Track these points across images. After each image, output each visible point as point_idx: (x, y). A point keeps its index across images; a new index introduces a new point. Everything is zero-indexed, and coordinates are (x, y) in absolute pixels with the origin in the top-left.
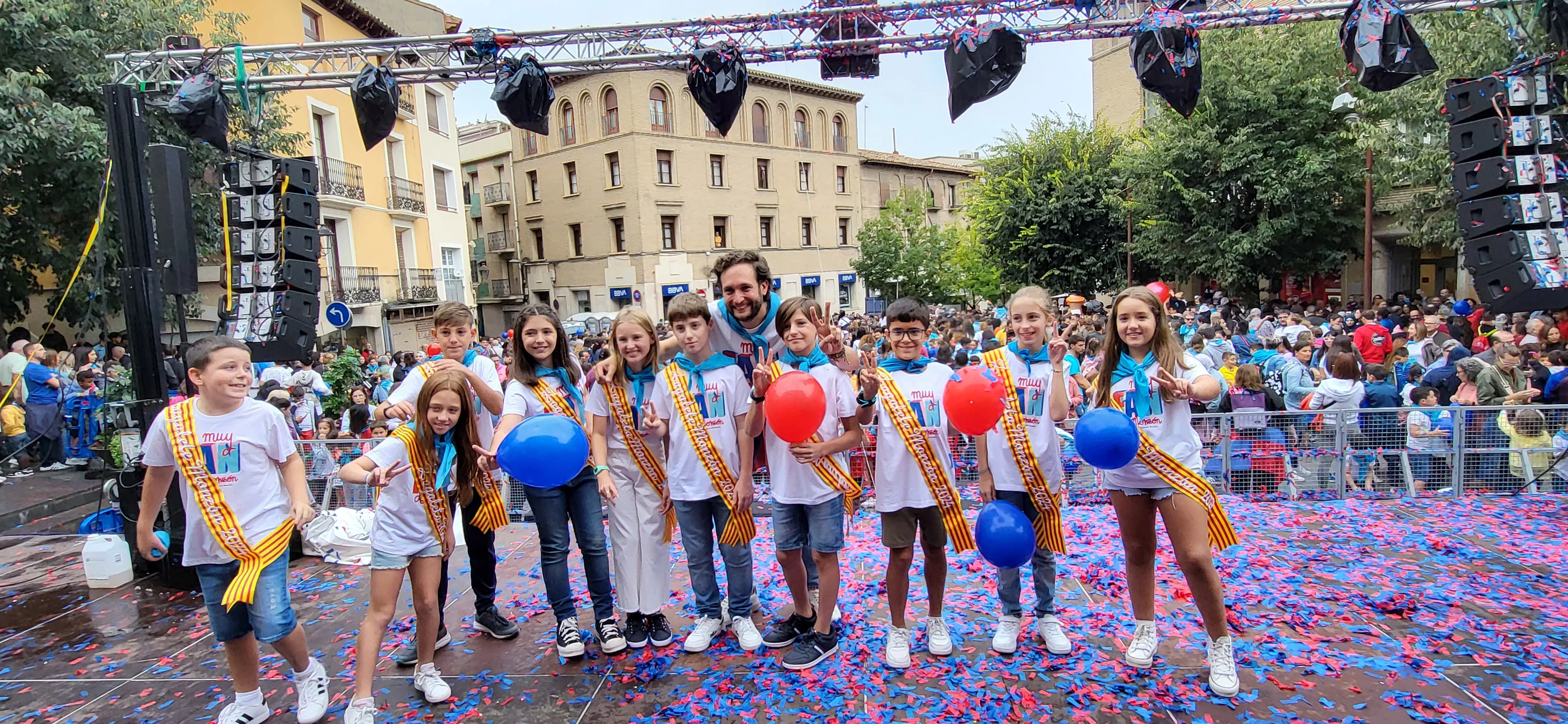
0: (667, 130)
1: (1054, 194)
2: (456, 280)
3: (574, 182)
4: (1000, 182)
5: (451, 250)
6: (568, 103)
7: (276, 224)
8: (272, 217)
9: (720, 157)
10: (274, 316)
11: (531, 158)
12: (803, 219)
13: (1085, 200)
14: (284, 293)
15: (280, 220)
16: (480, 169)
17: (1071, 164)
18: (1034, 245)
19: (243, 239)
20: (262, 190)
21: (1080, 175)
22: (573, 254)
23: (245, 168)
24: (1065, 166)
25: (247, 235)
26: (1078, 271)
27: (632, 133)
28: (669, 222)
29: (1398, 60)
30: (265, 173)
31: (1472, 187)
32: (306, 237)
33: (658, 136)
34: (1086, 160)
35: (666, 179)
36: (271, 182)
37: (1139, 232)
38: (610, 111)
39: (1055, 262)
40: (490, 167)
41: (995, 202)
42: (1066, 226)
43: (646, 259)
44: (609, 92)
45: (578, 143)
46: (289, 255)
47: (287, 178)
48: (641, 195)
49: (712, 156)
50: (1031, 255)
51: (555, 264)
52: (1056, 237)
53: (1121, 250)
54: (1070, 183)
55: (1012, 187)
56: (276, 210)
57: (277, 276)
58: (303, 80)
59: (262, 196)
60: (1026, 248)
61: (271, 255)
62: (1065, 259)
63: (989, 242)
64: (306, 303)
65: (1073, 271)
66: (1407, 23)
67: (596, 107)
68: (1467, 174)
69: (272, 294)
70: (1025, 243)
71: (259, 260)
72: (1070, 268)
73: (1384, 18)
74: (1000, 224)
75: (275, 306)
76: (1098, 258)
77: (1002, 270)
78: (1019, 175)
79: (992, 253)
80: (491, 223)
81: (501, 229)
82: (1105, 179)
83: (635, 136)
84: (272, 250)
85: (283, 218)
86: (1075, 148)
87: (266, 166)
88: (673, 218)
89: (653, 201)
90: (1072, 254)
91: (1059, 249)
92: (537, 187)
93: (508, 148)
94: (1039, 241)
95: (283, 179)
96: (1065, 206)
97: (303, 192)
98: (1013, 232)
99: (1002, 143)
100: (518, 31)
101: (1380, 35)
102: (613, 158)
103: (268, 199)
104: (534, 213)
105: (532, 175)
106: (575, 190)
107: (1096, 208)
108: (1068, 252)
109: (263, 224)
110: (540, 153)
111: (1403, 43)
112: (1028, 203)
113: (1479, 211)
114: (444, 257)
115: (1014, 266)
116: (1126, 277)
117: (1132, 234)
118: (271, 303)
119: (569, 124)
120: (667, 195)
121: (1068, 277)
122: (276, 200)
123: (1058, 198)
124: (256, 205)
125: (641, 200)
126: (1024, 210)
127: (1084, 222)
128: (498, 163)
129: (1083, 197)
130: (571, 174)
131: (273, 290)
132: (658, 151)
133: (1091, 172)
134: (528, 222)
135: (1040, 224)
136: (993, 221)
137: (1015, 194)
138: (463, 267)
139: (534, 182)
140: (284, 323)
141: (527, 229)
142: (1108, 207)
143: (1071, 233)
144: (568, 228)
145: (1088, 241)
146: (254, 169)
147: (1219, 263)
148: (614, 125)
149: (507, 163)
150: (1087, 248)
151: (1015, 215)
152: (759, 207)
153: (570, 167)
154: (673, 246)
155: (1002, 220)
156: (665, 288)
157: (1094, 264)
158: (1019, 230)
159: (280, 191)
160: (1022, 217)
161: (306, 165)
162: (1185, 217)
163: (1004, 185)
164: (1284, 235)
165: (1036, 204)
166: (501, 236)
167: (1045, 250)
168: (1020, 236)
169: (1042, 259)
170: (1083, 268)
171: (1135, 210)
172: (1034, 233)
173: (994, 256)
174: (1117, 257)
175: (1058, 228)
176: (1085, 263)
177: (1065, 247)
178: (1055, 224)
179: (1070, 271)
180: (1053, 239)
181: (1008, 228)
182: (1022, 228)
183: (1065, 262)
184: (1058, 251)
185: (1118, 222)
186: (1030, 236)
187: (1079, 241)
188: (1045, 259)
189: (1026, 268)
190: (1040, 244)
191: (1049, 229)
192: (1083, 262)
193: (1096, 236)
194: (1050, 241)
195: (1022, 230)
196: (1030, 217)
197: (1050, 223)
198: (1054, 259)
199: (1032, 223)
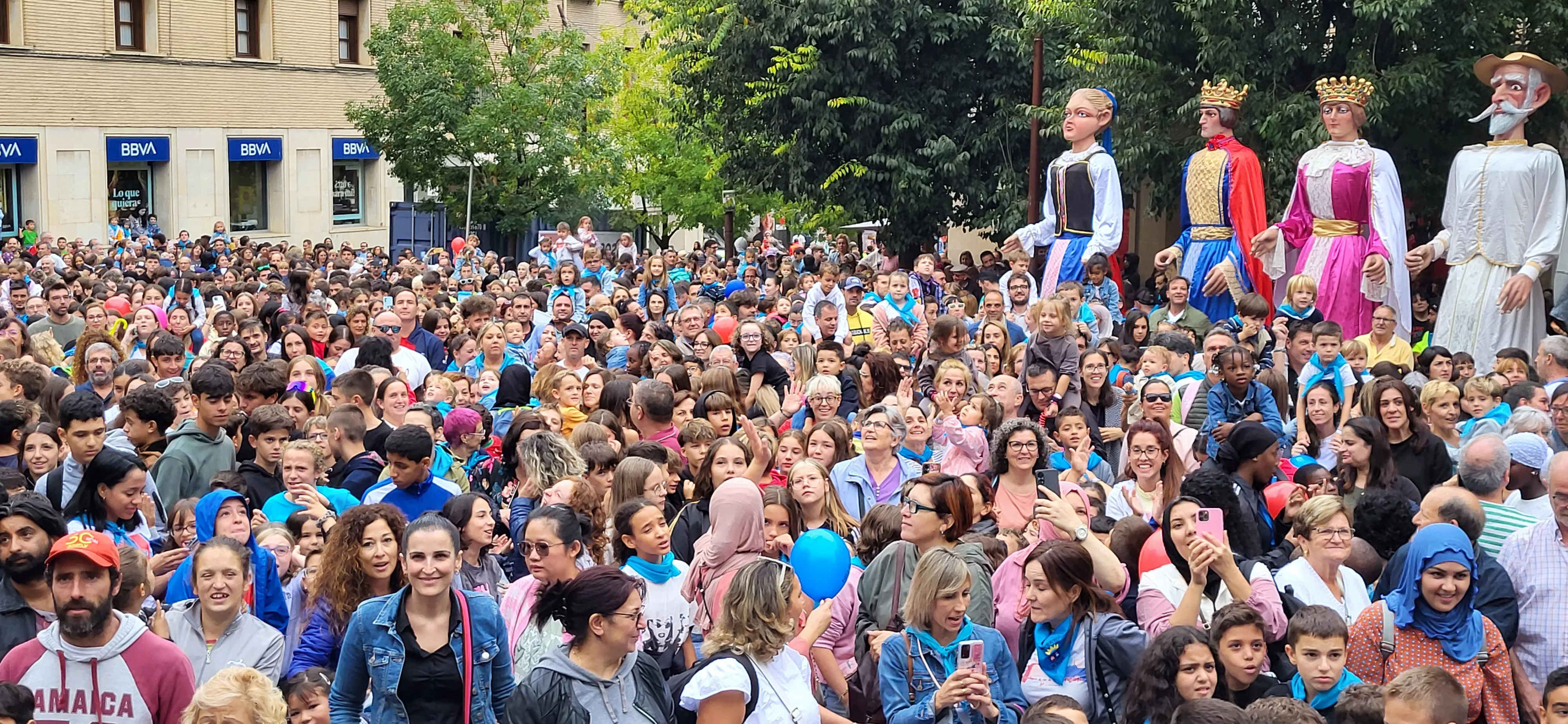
18: (806, 96)
26: (911, 170)
39: (856, 143)
52: (860, 77)
53: (1014, 123)
60: (786, 102)
62: (878, 137)
63: (694, 80)
65: (898, 170)
70: (783, 90)
72: (892, 162)
74: (721, 33)
76: (959, 141)
77: (726, 155)
79: (701, 109)
90: (897, 125)
91: (867, 109)
94: (819, 85)
98: (756, 57)
108: (888, 119)
115: (756, 147)
117: (1042, 85)
121: (886, 183)
135: (822, 42)
136: (705, 26)
143: (897, 72)
145: (938, 97)
150: (934, 114)
155: (726, 24)
157: (950, 156)
158: (769, 55)
160: (778, 21)
167: (833, 110)
168: (772, 70)
169: (824, 133)
170: (922, 162)
171: (1056, 22)
172: (807, 66)
173: (708, 117)
174: (1004, 140)
175: (866, 57)
176: (927, 152)
177: (883, 108)
178: (858, 45)
179: (891, 170)
180: (853, 84)
181: (743, 46)
182: (776, 48)
183: (880, 147)
184: (863, 117)
185: (1011, 53)
186: (796, 71)
187: (916, 94)
188: (832, 135)
189: (786, 154)
190: (822, 94)
191: (844, 58)
192: (923, 147)
193: (956, 84)
194: (847, 89)
195: (778, 53)
196: (797, 22)
197: (848, 40)
198: (852, 135)
199: (802, 40)
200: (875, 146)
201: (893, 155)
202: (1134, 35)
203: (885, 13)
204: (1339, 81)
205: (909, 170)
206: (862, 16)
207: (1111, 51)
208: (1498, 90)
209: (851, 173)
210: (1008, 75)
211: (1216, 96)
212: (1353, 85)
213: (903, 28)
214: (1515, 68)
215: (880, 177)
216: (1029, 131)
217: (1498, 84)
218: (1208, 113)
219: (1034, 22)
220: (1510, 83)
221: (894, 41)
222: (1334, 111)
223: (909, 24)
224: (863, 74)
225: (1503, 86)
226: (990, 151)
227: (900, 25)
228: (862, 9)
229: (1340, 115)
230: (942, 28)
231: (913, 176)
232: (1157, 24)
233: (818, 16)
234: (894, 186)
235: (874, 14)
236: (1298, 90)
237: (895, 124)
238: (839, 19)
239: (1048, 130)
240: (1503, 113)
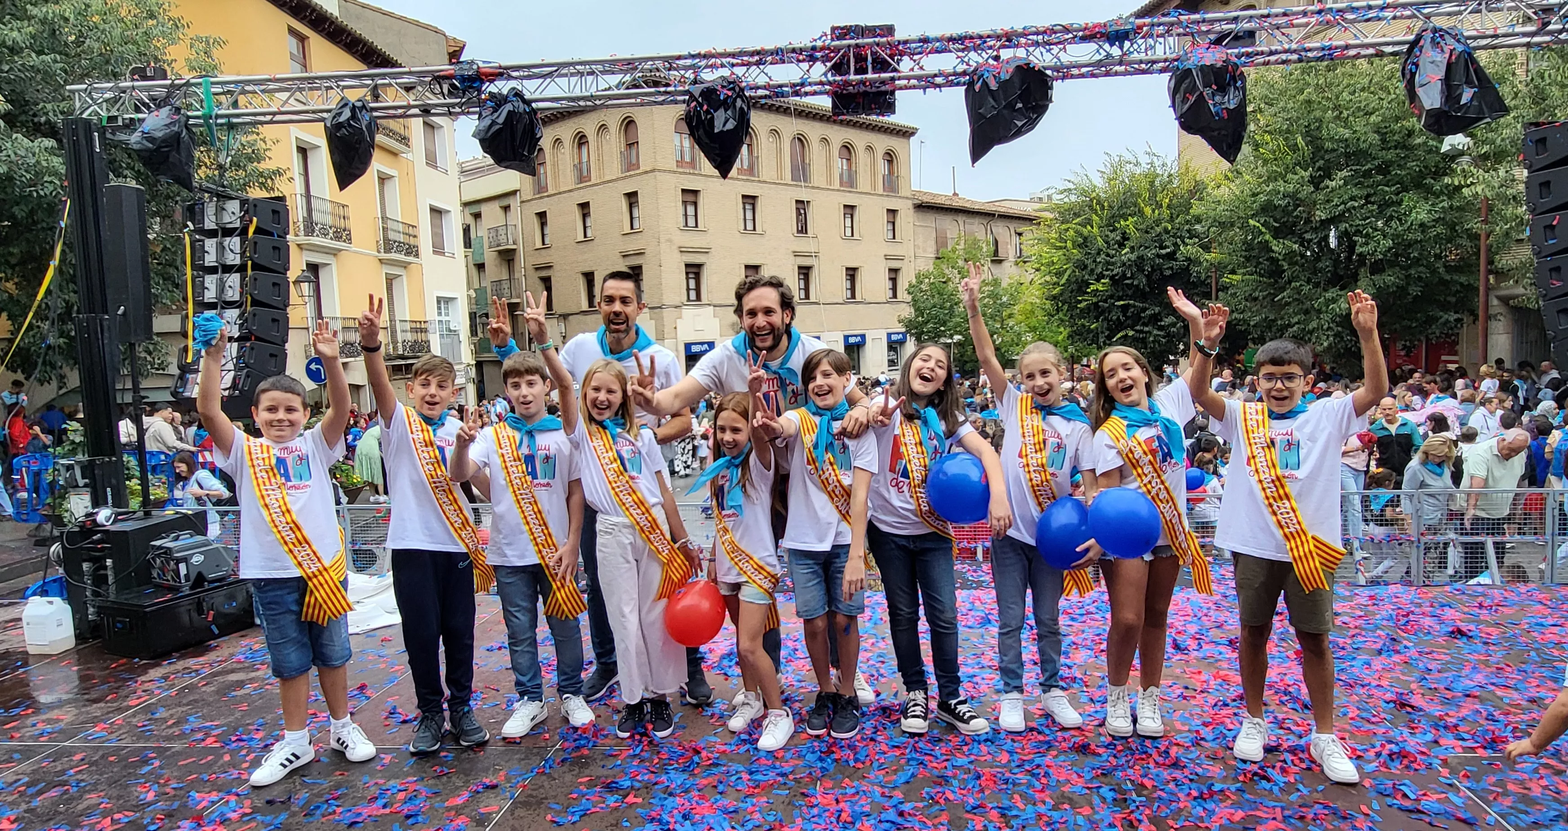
0: (694, 168)
1: (1128, 244)
2: (452, 333)
3: (588, 224)
4: (1067, 230)
5: (448, 300)
6: (584, 136)
7: (241, 269)
8: (238, 261)
9: (754, 198)
10: (237, 368)
11: (541, 198)
12: (847, 269)
13: (1163, 252)
14: (248, 344)
15: (246, 265)
16: (484, 209)
17: (1148, 211)
18: (1105, 301)
19: (206, 285)
20: (228, 232)
21: (1158, 222)
22: (585, 306)
23: (210, 210)
24: (1141, 212)
25: (211, 281)
26: (1155, 332)
27: (653, 171)
28: (694, 271)
29: (1463, 102)
30: (232, 213)
31: (1551, 242)
32: (274, 284)
33: (681, 173)
34: (1165, 205)
35: (691, 222)
36: (237, 224)
37: (1225, 288)
38: (630, 145)
39: (1129, 322)
40: (495, 206)
41: (1061, 253)
42: (1141, 281)
43: (666, 312)
44: (629, 124)
45: (593, 181)
46: (255, 303)
47: (255, 219)
48: (662, 240)
49: (744, 197)
50: (1103, 312)
51: (565, 317)
52: (1130, 292)
54: (1147, 232)
55: (1081, 235)
56: (243, 254)
57: (241, 325)
58: (274, 114)
59: (228, 239)
60: (1096, 304)
61: (236, 302)
62: (1140, 318)
63: (1054, 298)
64: (272, 355)
65: (1150, 332)
66: (1474, 61)
67: (614, 140)
68: (1545, 227)
69: (235, 345)
70: (1095, 300)
71: (223, 308)
72: (1146, 329)
73: (1447, 56)
74: (1066, 277)
75: (238, 358)
77: (1068, 329)
78: (1089, 222)
79: (1058, 310)
80: (494, 270)
81: (505, 276)
82: (1186, 227)
83: (657, 173)
84: (237, 297)
85: (250, 263)
86: (1153, 193)
87: (233, 206)
88: (699, 266)
89: (675, 247)
90: (1148, 312)
91: (1134, 306)
92: (547, 231)
93: (516, 186)
94: (1111, 297)
95: (251, 221)
96: (1141, 258)
97: (272, 234)
98: (1081, 286)
99: (1071, 186)
100: (505, 63)
101: (1442, 74)
102: (632, 198)
103: (235, 242)
104: (542, 259)
105: (542, 216)
106: (589, 234)
107: (1176, 260)
108: (1144, 310)
109: (228, 269)
110: (551, 191)
111: (1469, 83)
112: (1099, 254)
113: (1558, 269)
114: (439, 308)
115: (1083, 325)
117: (1218, 291)
118: (234, 354)
119: (585, 159)
120: (693, 240)
121: (1144, 339)
122: (242, 243)
123: (1132, 248)
124: (221, 248)
125: (664, 246)
126: (1095, 261)
127: (1163, 277)
128: (505, 202)
129: (1161, 248)
130: (585, 216)
131: (237, 340)
132: (683, 191)
133: (1171, 220)
134: (537, 269)
135: (1112, 278)
136: (1059, 274)
137: (1084, 243)
138: (460, 319)
139: (543, 224)
140: (247, 376)
141: (535, 276)
142: (1188, 259)
143: (1148, 289)
144: (581, 276)
146: (220, 210)
147: (1314, 324)
148: (634, 161)
149: (514, 202)
151: (1086, 267)
152: (796, 254)
153: (584, 207)
154: (699, 298)
155: (1068, 272)
156: (688, 346)
157: (1174, 325)
158: (1088, 285)
159: (247, 233)
160: (1092, 270)
161: (277, 206)
162: (1275, 272)
163: (1071, 232)
164: (1389, 294)
165: (1108, 255)
166: (506, 285)
167: (1118, 307)
168: (1089, 292)
169: (1114, 318)
170: (1161, 328)
171: (1219, 263)
172: (1105, 289)
173: (1061, 315)
175: (1133, 283)
176: (1163, 323)
177: (1141, 305)
178: (1129, 278)
179: (1146, 332)
180: (1127, 295)
181: (1076, 282)
182: (1091, 282)
183: (1140, 323)
184: (1132, 310)
186: (1101, 291)
187: (1157, 298)
188: (1118, 318)
189: (1097, 328)
190: (1113, 301)
191: (1122, 284)
192: (1161, 320)
194: (1124, 298)
195: (1092, 284)
197: (1124, 277)
198: (1127, 318)
199: (1103, 277)
200: (1138, 322)
201: (1147, 326)
203: (1141, 263)
206: (1131, 266)
209: (1127, 335)
210: (1201, 287)
215: (1141, 336)
221: (1146, 275)
233: (1110, 267)
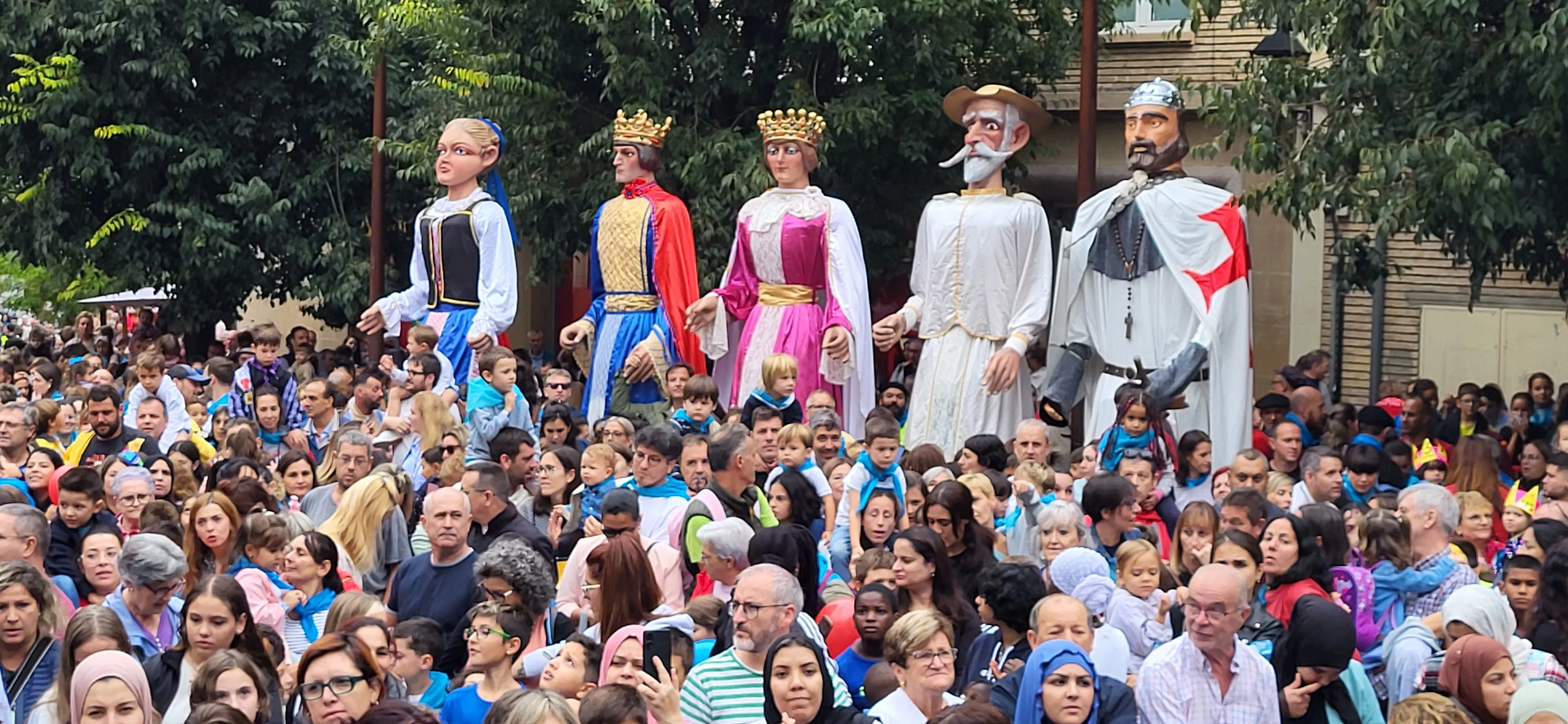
18: (63, 121)
26: (208, 222)
39: (131, 187)
42: (173, 67)
50: (50, 156)
52: (137, 99)
53: (347, 162)
62: (165, 178)
65: (191, 223)
70: (27, 113)
72: (182, 212)
76: (273, 183)
90: (190, 163)
91: (148, 142)
94: (80, 108)
108: (177, 155)
116: (362, 251)
117: (387, 112)
127: (232, 60)
135: (85, 51)
143: (189, 93)
145: (244, 127)
150: (242, 148)
157: (263, 204)
160: (22, 23)
167: (101, 142)
168: (14, 87)
169: (88, 172)
170: (226, 212)
172: (64, 82)
174: (333, 184)
175: (147, 73)
176: (232, 198)
177: (169, 140)
178: (137, 56)
179: (182, 223)
180: (128, 108)
182: (20, 57)
183: (165, 192)
184: (143, 152)
185: (342, 71)
186: (50, 89)
187: (214, 123)
188: (99, 177)
189: (30, 202)
190: (84, 121)
191: (115, 72)
192: (225, 192)
193: (269, 110)
194: (120, 114)
195: (20, 64)
196: (49, 22)
197: (123, 49)
198: (126, 175)
199: (57, 46)
200: (157, 191)
201: (185, 203)
202: (518, 51)
203: (173, 13)
204: (786, 115)
205: (207, 222)
206: (143, 18)
207: (491, 71)
208: (973, 129)
209: (127, 227)
210: (338, 98)
211: (634, 131)
212: (802, 121)
213: (198, 35)
214: (990, 104)
215: (167, 232)
216: (369, 173)
217: (972, 122)
218: (625, 153)
219: (385, 31)
220: (985, 121)
221: (185, 50)
222: (781, 151)
223: (205, 28)
224: (142, 95)
225: (978, 124)
226: (315, 199)
227: (194, 30)
228: (142, 8)
229: (789, 157)
230: (250, 37)
231: (213, 231)
232: (547, 39)
233: (78, 15)
234: (185, 244)
235: (158, 15)
236: (724, 126)
237: (187, 161)
238: (109, 20)
239: (408, 172)
240: (979, 156)
